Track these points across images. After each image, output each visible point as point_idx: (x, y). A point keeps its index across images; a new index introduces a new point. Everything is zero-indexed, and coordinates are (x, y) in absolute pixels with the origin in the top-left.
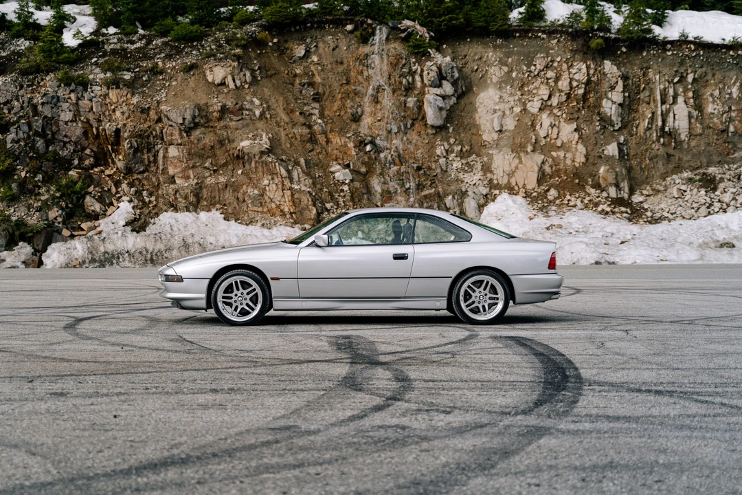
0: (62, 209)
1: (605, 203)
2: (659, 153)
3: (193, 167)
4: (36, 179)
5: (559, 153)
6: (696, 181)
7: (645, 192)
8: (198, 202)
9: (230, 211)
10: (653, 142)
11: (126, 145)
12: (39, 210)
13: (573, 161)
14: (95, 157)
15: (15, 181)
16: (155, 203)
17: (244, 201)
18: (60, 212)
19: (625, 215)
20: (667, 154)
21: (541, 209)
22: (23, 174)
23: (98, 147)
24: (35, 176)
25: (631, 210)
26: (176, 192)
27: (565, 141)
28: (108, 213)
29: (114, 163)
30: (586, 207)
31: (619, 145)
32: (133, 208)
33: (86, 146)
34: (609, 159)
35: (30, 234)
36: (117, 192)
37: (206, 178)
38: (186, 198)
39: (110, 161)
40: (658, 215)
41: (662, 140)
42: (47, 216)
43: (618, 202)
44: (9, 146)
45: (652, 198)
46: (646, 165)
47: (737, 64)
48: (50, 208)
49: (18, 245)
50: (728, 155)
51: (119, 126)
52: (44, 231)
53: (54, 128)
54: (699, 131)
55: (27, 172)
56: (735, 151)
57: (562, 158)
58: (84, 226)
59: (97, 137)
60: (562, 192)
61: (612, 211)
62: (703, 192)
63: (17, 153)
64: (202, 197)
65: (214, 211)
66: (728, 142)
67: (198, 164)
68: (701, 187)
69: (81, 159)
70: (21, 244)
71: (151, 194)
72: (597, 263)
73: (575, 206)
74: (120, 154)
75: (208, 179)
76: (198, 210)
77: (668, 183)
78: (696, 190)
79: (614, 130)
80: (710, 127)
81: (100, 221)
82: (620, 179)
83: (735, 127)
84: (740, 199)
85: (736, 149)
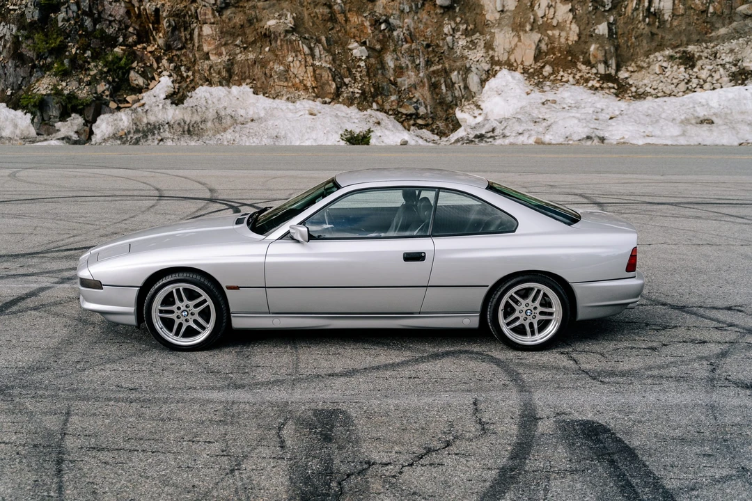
0: (109, 83)
1: (595, 79)
2: (644, 32)
3: (226, 44)
4: (86, 55)
5: (554, 32)
6: (676, 58)
7: (630, 69)
8: (230, 77)
9: (259, 85)
10: (640, 22)
11: (165, 23)
12: (89, 84)
13: (567, 40)
14: (138, 35)
15: (66, 57)
16: (192, 77)
17: (271, 76)
18: (107, 86)
19: (613, 90)
20: (651, 33)
21: (537, 85)
22: (74, 51)
23: (140, 26)
24: (84, 53)
25: (618, 85)
26: (211, 67)
27: (560, 21)
28: (150, 87)
29: (155, 40)
30: (578, 82)
31: (609, 24)
32: (173, 82)
33: (129, 24)
34: (599, 38)
35: (81, 107)
36: (159, 68)
37: (237, 55)
38: (219, 73)
39: (151, 38)
40: (641, 91)
41: (647, 20)
42: (96, 90)
43: (606, 78)
44: (60, 24)
45: (636, 74)
46: (632, 43)
48: (98, 82)
49: (70, 116)
50: (706, 34)
51: (158, 6)
52: (93, 104)
53: (100, 7)
54: (681, 11)
55: (77, 49)
56: (712, 30)
57: (557, 36)
58: (129, 99)
59: (139, 16)
60: (556, 68)
61: (600, 87)
62: (682, 68)
63: (67, 31)
64: (234, 73)
65: (244, 85)
66: (707, 22)
67: (230, 42)
68: (681, 64)
69: (125, 37)
70: (73, 115)
71: (188, 69)
72: (589, 138)
73: (567, 82)
74: (160, 32)
75: (239, 56)
76: (231, 84)
77: (651, 60)
78: (675, 67)
79: (605, 11)
80: (692, 8)
81: (144, 94)
82: (608, 57)
83: (714, 8)
84: (717, 76)
85: (713, 28)
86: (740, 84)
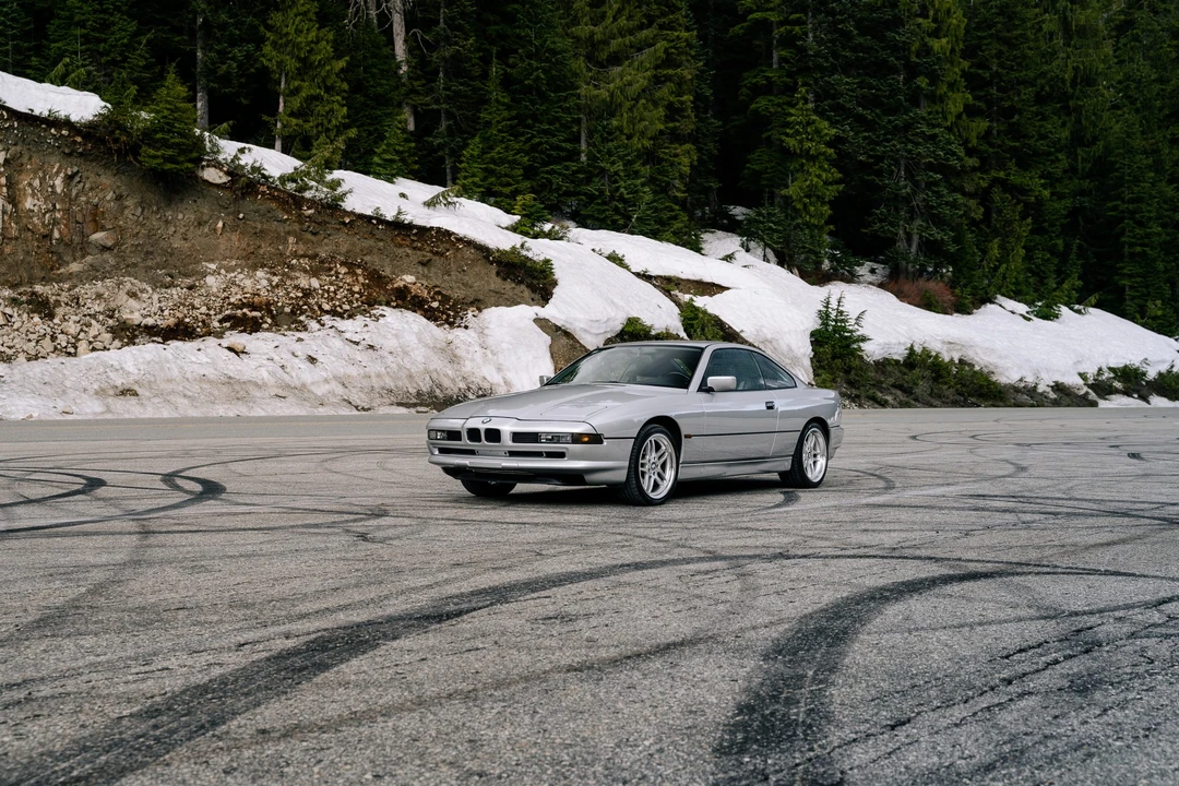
47: (59, 147)
50: (52, 269)
54: (14, 233)
56: (60, 265)
62: (36, 319)
66: (52, 252)
68: (33, 312)
78: (25, 315)
80: (29, 229)
83: (60, 232)
84: (93, 332)
85: (62, 263)
86: (127, 344)
